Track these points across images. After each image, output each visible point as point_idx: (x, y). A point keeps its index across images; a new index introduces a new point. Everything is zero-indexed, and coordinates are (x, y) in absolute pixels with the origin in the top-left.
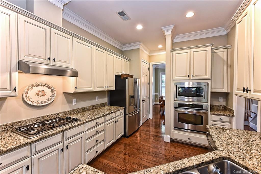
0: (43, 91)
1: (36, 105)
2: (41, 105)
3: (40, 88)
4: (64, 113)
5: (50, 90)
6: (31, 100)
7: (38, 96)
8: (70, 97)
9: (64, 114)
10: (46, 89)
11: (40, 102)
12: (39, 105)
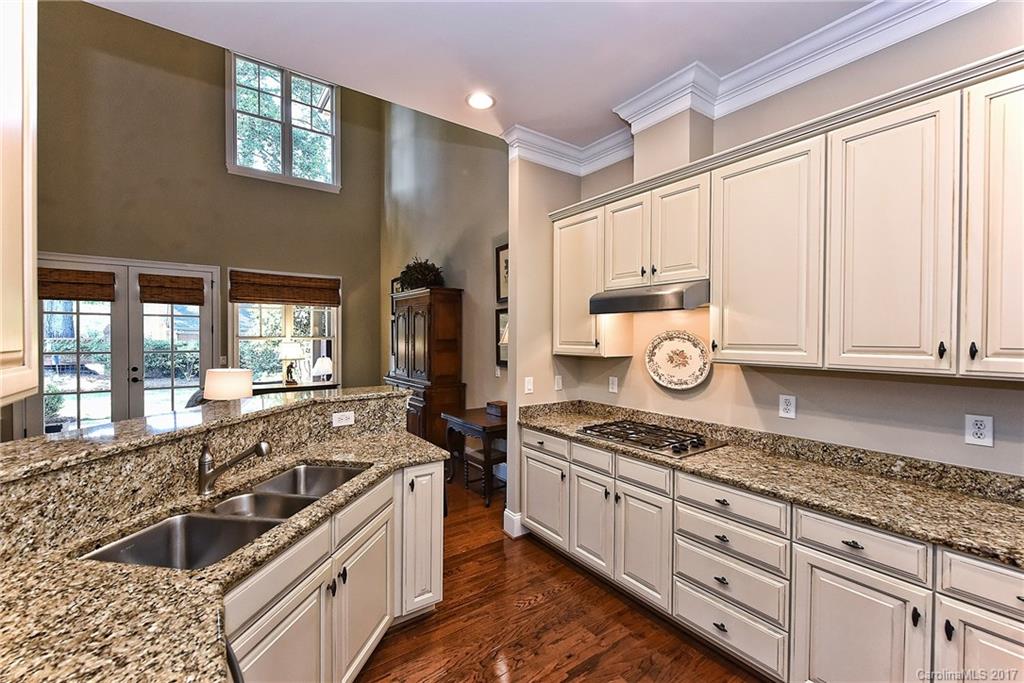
0: (681, 354)
1: (664, 384)
2: (677, 387)
3: (677, 345)
4: (737, 433)
5: (698, 351)
6: (660, 371)
7: (672, 365)
8: (766, 383)
9: (733, 435)
10: (687, 347)
11: (675, 380)
12: (669, 386)
